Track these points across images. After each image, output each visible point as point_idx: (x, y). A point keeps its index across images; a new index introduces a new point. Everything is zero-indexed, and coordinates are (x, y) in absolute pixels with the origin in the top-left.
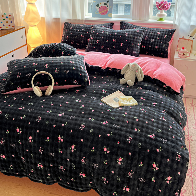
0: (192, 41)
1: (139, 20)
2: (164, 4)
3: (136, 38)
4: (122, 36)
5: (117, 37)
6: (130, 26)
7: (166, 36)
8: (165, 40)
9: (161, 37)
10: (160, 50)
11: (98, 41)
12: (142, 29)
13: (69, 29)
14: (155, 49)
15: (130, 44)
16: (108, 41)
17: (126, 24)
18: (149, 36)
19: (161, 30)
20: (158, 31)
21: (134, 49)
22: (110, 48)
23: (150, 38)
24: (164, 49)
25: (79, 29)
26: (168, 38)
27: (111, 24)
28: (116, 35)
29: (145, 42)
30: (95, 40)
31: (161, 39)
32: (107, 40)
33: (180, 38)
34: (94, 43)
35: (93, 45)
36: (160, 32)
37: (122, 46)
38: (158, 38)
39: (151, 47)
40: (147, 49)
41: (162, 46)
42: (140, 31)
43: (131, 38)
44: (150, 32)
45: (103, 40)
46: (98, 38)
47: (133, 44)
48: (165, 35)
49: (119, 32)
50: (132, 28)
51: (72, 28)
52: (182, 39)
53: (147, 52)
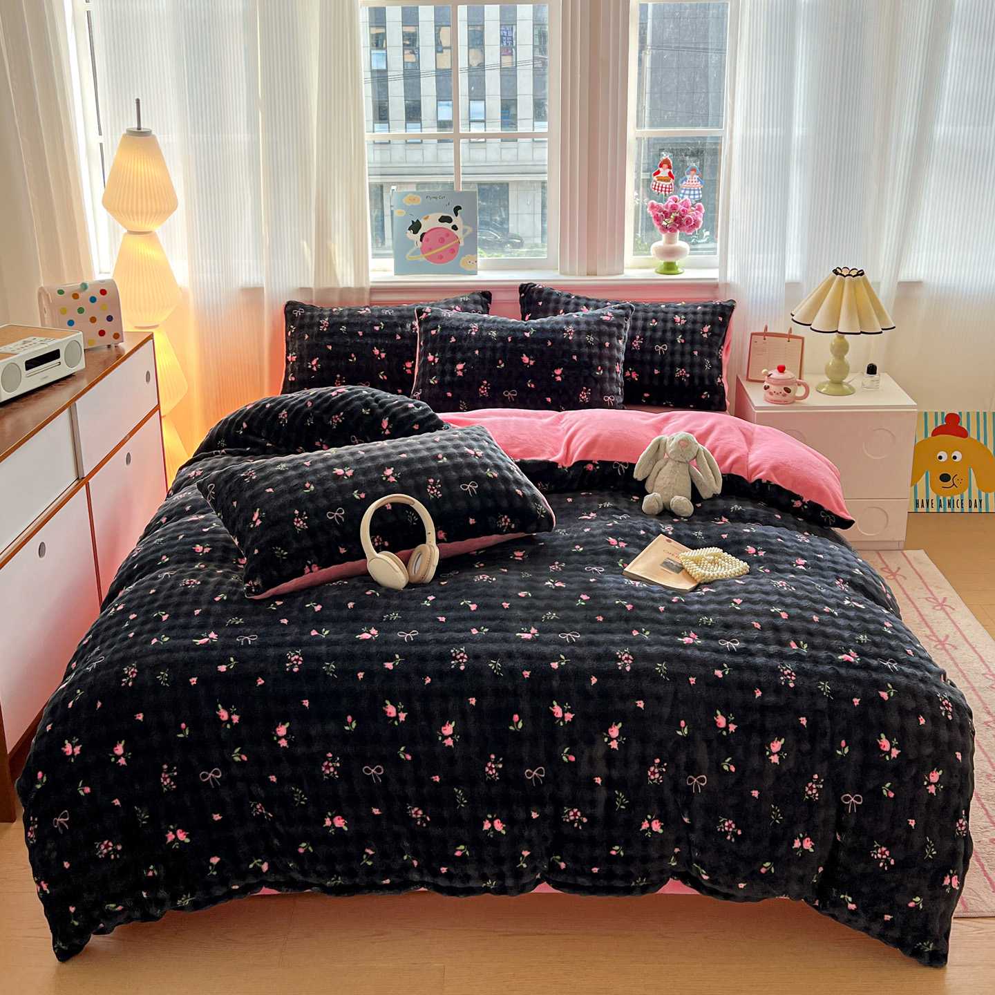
0: (803, 339)
1: (588, 275)
2: (683, 211)
3: (607, 344)
4: (553, 341)
5: (535, 346)
6: (563, 299)
7: (706, 329)
8: (707, 346)
9: (691, 333)
10: (697, 381)
11: (460, 366)
12: (621, 311)
13: (316, 329)
14: (676, 382)
15: (593, 368)
16: (503, 365)
17: (545, 292)
18: (648, 334)
19: (685, 307)
20: (676, 313)
21: (607, 385)
22: (514, 393)
23: (653, 341)
24: (712, 378)
25: (362, 325)
26: (716, 335)
27: (484, 299)
28: (533, 340)
29: (635, 357)
30: (448, 367)
31: (692, 343)
32: (500, 362)
33: (753, 331)
34: (448, 378)
35: (441, 384)
36: (683, 317)
37: (559, 379)
38: (679, 339)
39: (661, 376)
40: (647, 382)
41: (702, 365)
42: (617, 316)
43: (589, 346)
44: (645, 320)
45: (482, 360)
46: (459, 356)
47: (599, 368)
48: (704, 324)
49: (539, 326)
50: (571, 307)
51: (330, 326)
52: (766, 334)
53: (646, 395)
